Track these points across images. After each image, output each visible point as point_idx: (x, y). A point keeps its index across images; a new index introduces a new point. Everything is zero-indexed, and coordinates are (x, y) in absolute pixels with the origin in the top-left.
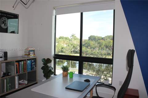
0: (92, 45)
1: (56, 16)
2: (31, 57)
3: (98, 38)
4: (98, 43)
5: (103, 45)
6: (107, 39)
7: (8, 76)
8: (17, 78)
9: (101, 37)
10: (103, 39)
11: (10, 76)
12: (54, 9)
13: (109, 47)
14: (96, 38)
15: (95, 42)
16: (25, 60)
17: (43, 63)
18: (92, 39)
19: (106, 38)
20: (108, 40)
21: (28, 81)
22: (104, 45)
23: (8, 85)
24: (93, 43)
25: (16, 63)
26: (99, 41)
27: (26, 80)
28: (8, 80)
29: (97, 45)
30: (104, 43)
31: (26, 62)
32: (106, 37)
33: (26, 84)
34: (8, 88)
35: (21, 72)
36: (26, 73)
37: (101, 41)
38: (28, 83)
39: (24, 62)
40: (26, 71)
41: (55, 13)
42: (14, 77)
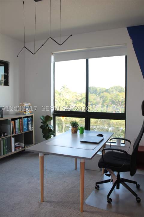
0: (93, 100)
1: (54, 63)
2: (27, 114)
3: (100, 89)
4: (101, 98)
5: (108, 100)
6: (113, 92)
7: (4, 136)
8: (13, 139)
9: (104, 88)
10: (107, 91)
11: (6, 137)
12: (53, 54)
13: (117, 102)
14: (98, 89)
15: (97, 95)
16: (21, 118)
17: (42, 121)
18: (92, 91)
19: (111, 90)
20: (115, 92)
21: (25, 144)
22: (110, 100)
23: (5, 147)
24: (93, 97)
25: (12, 121)
26: (102, 94)
27: (23, 143)
28: (5, 141)
29: (98, 99)
30: (109, 96)
31: (22, 120)
32: (112, 88)
33: (23, 147)
34: (5, 151)
35: (17, 133)
36: (22, 134)
37: (105, 94)
38: (25, 146)
39: (20, 120)
40: (22, 132)
41: (54, 59)
42: (10, 138)
